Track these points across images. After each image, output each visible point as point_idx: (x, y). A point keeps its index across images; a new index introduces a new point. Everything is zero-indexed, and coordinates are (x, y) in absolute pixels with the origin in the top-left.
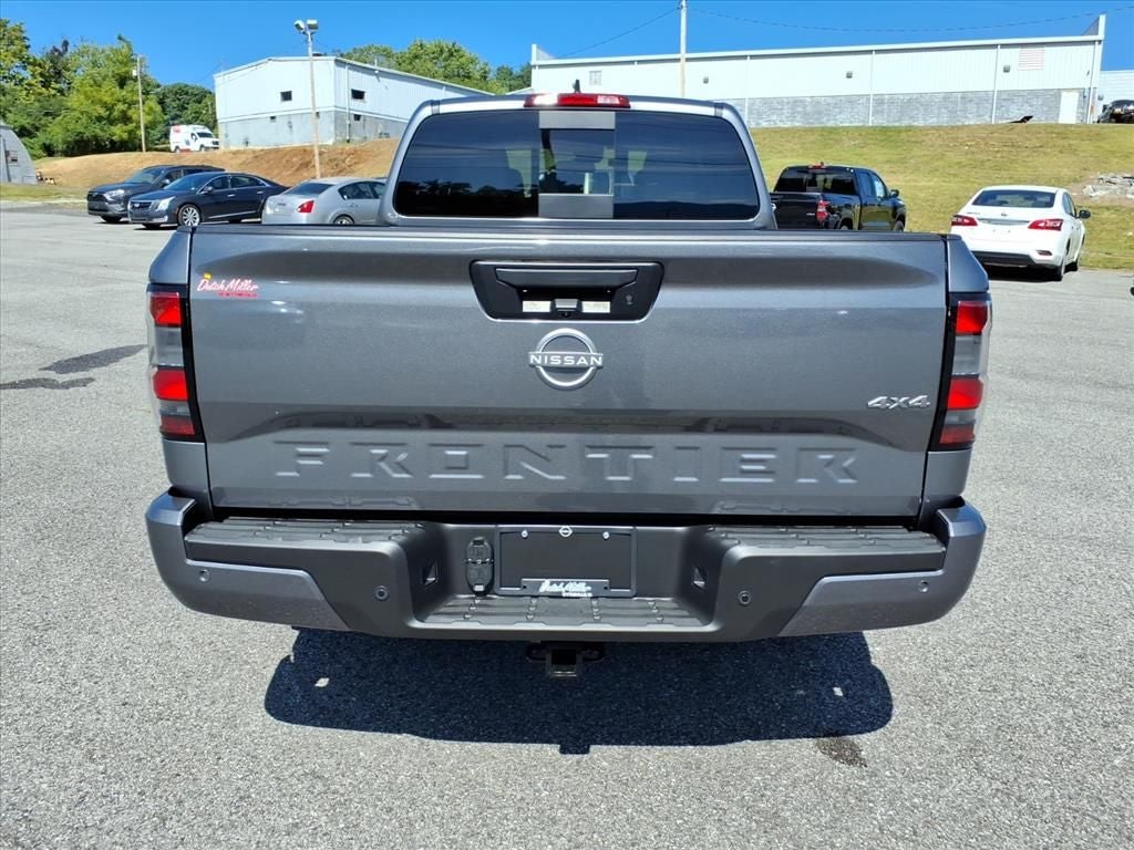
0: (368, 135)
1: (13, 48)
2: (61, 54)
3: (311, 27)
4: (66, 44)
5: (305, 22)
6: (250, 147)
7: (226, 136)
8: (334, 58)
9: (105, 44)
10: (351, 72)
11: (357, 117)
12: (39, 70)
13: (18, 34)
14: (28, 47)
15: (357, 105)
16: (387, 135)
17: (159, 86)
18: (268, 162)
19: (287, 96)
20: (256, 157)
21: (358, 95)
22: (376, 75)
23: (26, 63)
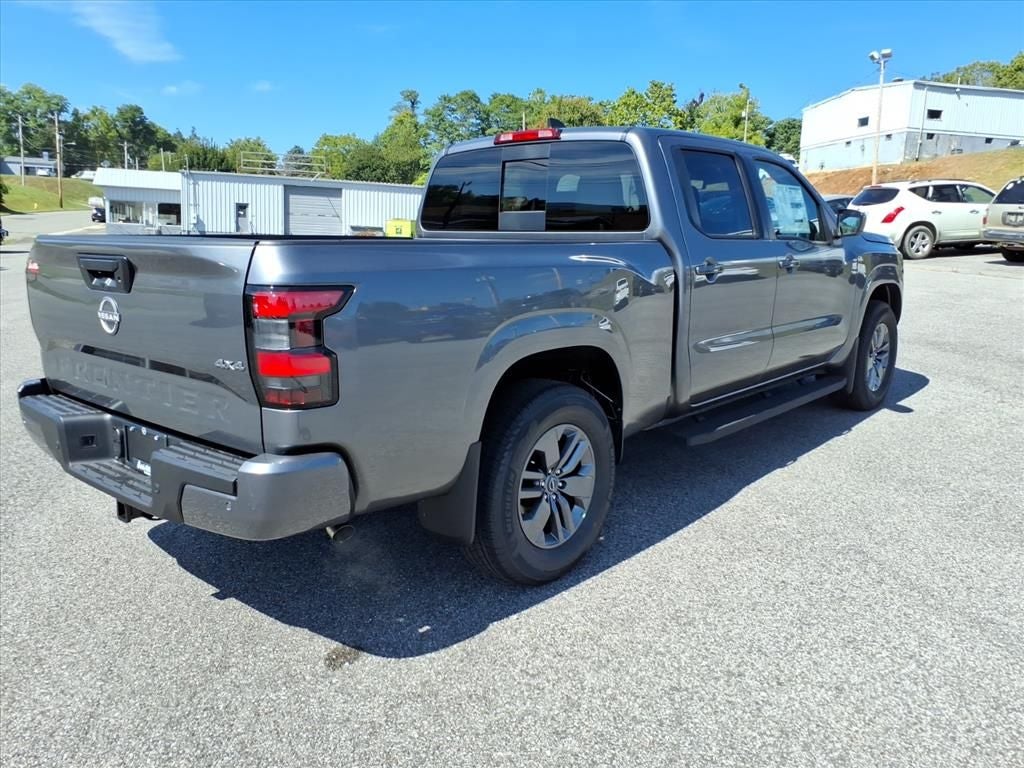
0: (939, 153)
1: (664, 104)
2: (697, 105)
3: (884, 56)
4: (702, 96)
5: (879, 51)
6: (824, 170)
7: (806, 162)
8: (913, 81)
9: (730, 93)
10: (930, 93)
11: (930, 136)
12: (679, 118)
13: (669, 92)
14: (675, 102)
15: (933, 125)
16: (960, 151)
17: (771, 123)
18: (836, 183)
19: (864, 122)
20: (827, 179)
21: (934, 114)
22: (957, 93)
23: (672, 114)
